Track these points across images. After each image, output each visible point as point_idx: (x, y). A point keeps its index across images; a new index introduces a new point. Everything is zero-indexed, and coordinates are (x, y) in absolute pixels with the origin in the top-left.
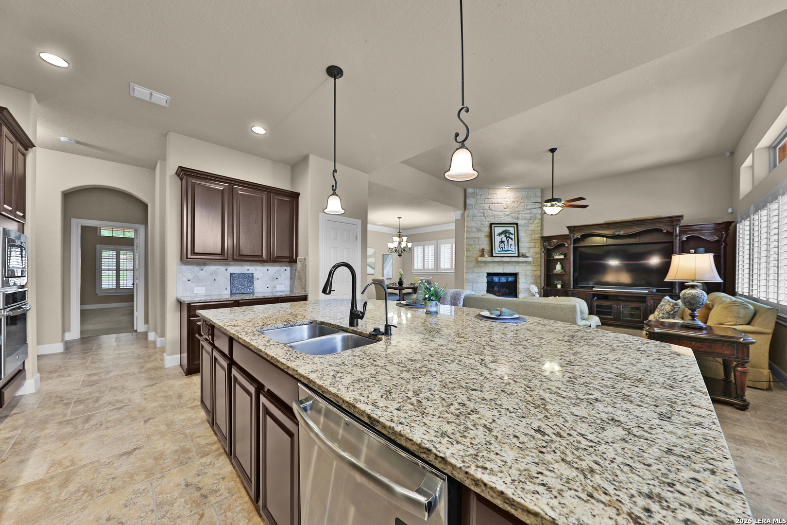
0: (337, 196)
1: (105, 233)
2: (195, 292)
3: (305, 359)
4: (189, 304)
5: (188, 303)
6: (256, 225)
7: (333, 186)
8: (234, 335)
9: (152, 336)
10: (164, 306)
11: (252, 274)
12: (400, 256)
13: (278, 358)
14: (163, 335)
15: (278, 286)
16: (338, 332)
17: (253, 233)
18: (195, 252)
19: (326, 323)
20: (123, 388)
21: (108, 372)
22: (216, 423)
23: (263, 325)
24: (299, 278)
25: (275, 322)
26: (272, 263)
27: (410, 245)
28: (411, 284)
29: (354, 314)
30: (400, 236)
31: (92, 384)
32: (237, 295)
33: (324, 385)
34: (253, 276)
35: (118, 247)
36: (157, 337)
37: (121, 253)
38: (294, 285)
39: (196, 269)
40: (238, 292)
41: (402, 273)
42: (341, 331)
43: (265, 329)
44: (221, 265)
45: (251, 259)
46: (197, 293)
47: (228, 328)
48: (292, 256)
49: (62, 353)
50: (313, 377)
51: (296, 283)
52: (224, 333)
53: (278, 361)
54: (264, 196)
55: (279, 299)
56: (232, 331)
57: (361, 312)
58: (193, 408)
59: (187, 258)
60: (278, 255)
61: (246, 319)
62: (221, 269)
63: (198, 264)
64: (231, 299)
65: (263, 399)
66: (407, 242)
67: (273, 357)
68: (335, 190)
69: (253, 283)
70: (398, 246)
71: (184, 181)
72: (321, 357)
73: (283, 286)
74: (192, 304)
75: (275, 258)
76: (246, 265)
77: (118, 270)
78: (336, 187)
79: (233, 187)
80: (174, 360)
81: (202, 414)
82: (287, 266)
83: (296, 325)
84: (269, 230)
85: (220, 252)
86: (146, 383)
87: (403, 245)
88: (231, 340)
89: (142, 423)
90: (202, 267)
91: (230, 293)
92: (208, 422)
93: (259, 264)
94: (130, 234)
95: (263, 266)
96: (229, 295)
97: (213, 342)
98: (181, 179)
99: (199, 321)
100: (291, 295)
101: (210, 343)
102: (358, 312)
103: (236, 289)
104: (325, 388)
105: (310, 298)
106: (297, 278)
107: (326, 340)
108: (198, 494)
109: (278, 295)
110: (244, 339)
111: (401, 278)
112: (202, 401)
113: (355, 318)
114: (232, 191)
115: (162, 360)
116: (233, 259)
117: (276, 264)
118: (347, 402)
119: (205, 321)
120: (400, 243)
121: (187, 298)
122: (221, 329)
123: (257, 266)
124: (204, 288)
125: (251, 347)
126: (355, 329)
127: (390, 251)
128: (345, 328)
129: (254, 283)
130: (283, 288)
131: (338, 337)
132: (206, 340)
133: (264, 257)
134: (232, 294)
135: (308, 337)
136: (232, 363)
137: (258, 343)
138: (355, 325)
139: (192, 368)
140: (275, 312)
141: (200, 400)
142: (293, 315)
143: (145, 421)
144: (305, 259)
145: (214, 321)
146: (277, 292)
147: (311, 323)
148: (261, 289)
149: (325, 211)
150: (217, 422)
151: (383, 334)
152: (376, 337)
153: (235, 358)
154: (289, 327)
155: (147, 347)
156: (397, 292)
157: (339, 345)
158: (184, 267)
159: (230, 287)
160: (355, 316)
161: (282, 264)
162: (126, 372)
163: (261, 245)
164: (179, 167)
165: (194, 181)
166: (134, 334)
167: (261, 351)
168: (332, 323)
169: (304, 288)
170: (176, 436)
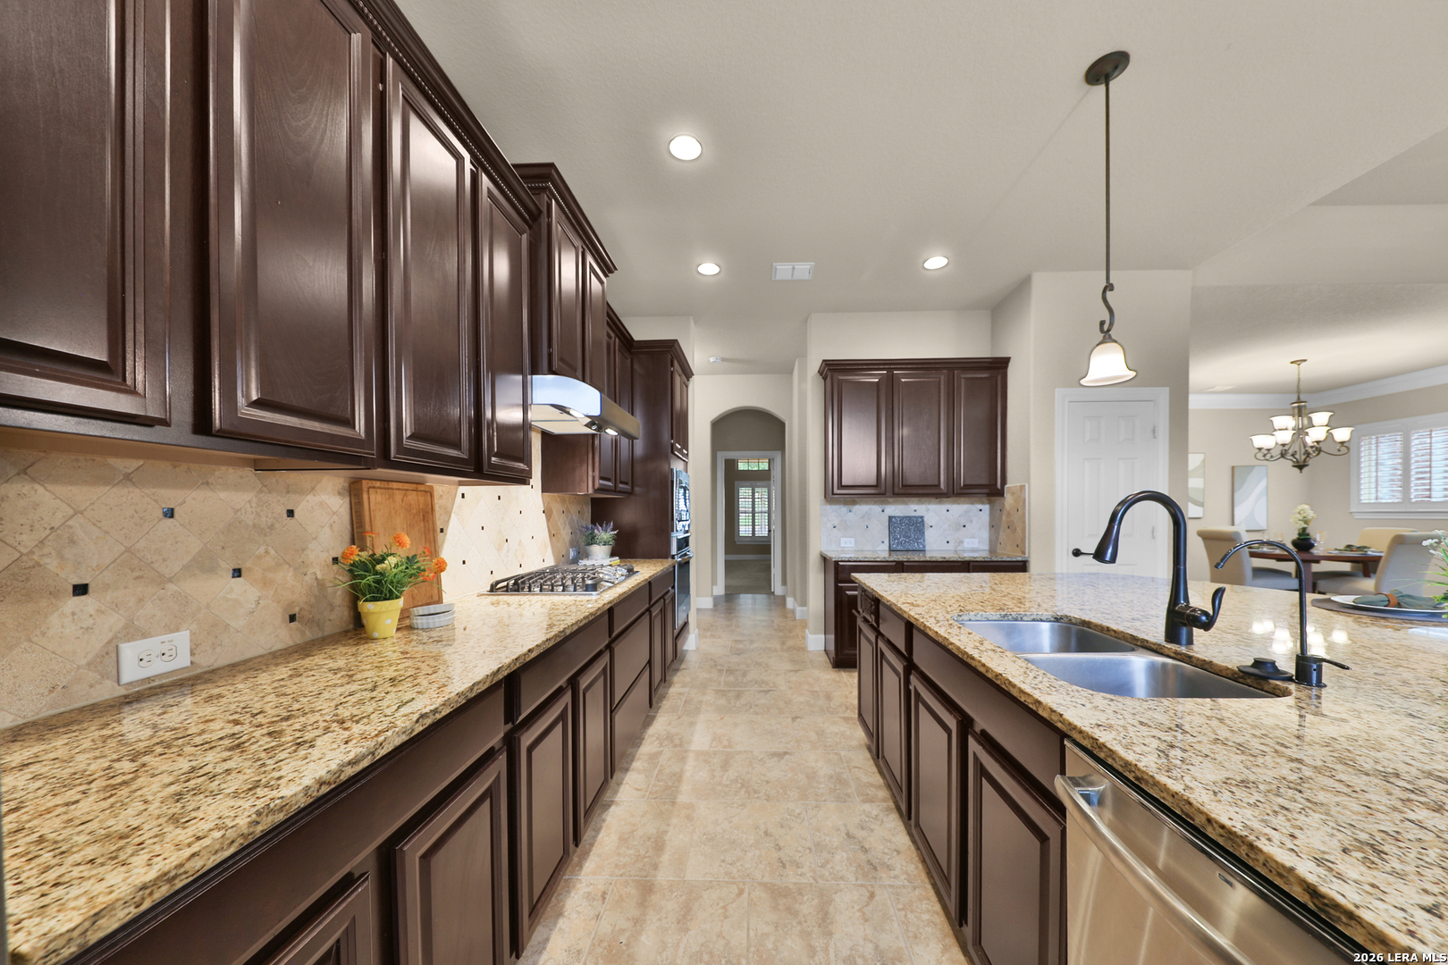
0: (1116, 342)
1: (742, 466)
2: (843, 545)
3: (1072, 694)
4: (836, 563)
5: (835, 561)
6: (928, 433)
7: (1102, 323)
8: (916, 619)
9: (790, 602)
10: (806, 563)
11: (922, 517)
12: (1301, 467)
13: (1011, 679)
14: (804, 603)
15: (966, 541)
16: (1133, 650)
17: (924, 447)
18: (843, 484)
19: (1096, 626)
20: (767, 666)
21: (752, 642)
22: (883, 757)
23: (961, 610)
24: (1007, 524)
25: (980, 607)
26: (955, 499)
27: (1342, 434)
28: (1349, 546)
29: (1181, 614)
30: (1300, 411)
31: (739, 653)
32: (898, 553)
33: (1140, 765)
34: (923, 521)
35: (753, 483)
36: (796, 605)
37: (757, 490)
38: (997, 538)
39: (844, 509)
40: (899, 548)
41: (1310, 514)
42: (1141, 649)
43: (966, 618)
44: (875, 503)
45: (920, 491)
46: (846, 548)
47: (903, 607)
48: (993, 483)
49: (711, 609)
50: (1104, 737)
51: (1003, 536)
52: (897, 614)
53: (1014, 686)
54: (942, 378)
55: (971, 564)
56: (913, 613)
57: (1205, 613)
58: (846, 719)
59: (833, 494)
60: (968, 483)
61: (927, 595)
62: (876, 508)
63: (846, 503)
64: (892, 559)
65: (973, 746)
66: (1331, 425)
67: (1001, 675)
68: (1109, 330)
69: (923, 533)
70: (1293, 441)
71: (829, 380)
72: (1112, 700)
73: (976, 540)
74: (841, 563)
75: (962, 488)
76: (913, 503)
77: (753, 513)
78: (1111, 324)
79: (893, 374)
80: (817, 641)
81: (860, 734)
82: (983, 503)
83: (1025, 618)
84: (951, 438)
85: (875, 483)
86: (789, 666)
87: (1316, 435)
88: (910, 627)
89: (790, 720)
90: (851, 507)
91: (888, 549)
92: (869, 749)
93: (933, 500)
94: (764, 466)
95: (940, 503)
96: (888, 552)
97: (878, 626)
98: (825, 379)
99: (854, 589)
100: (994, 559)
101: (872, 626)
102: (1194, 610)
103: (898, 544)
104: (1143, 772)
105: (1034, 566)
106: (1004, 525)
107: (1104, 662)
108: (863, 857)
109: (968, 556)
110: (936, 629)
111: (1304, 529)
112: (860, 715)
113: (1185, 625)
114: (891, 381)
115: (804, 638)
116: (894, 494)
117: (963, 499)
118: (1223, 827)
119: (864, 590)
120: (1300, 432)
121: (834, 554)
122: (893, 607)
123: (930, 503)
124: (853, 540)
125: (950, 647)
126: (1183, 649)
127: (1260, 455)
128: (1155, 644)
129: (926, 533)
130: (975, 544)
131: (1138, 663)
132: (866, 620)
133: (942, 486)
134: (891, 550)
135: (1051, 647)
136: (910, 667)
137: (963, 641)
138: (1184, 641)
139: (843, 658)
140: (975, 588)
141: (857, 711)
142: (1013, 599)
143: (792, 719)
144: (1022, 487)
145: (880, 593)
146: (964, 551)
147: (1057, 619)
148: (936, 545)
149: (1083, 382)
150: (885, 755)
151: (1290, 679)
152: (1263, 682)
153: (916, 659)
154: (1009, 620)
155: (786, 617)
156: (1290, 567)
157: (1140, 680)
158: (829, 508)
159: (888, 539)
160: (1181, 620)
161: (973, 499)
162: (768, 646)
163: (937, 466)
164: (824, 361)
165: (840, 378)
166: (772, 597)
167: (973, 658)
168: (1114, 627)
169: (1021, 546)
170: (829, 754)
